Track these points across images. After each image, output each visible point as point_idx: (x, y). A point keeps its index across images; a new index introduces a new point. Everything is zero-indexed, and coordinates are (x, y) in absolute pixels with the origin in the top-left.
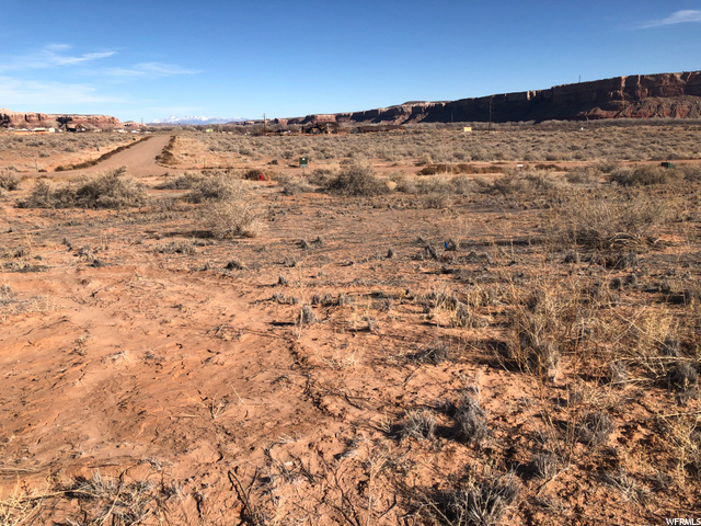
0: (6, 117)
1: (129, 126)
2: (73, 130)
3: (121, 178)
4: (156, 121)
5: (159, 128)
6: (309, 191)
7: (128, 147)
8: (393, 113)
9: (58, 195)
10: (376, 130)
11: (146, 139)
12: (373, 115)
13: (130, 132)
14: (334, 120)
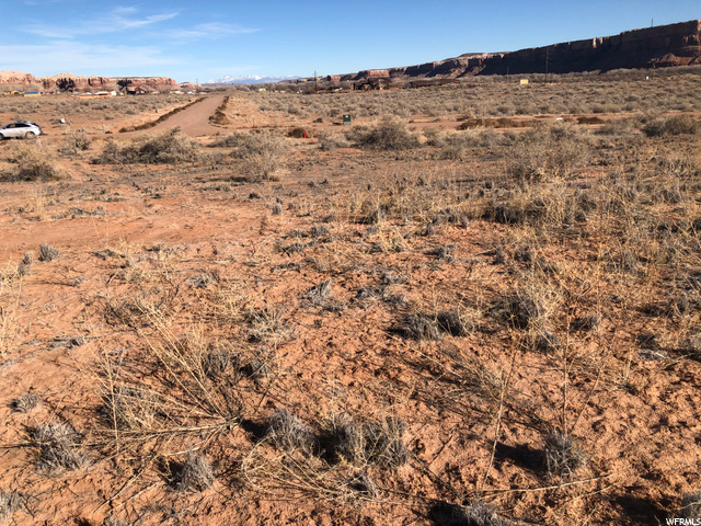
0: (71, 81)
1: (185, 87)
2: (133, 93)
3: (176, 137)
4: (211, 81)
5: (214, 88)
6: (345, 146)
7: (183, 108)
8: (448, 66)
9: (124, 153)
10: (428, 85)
11: (201, 100)
12: (428, 69)
13: (186, 93)
14: (387, 75)
